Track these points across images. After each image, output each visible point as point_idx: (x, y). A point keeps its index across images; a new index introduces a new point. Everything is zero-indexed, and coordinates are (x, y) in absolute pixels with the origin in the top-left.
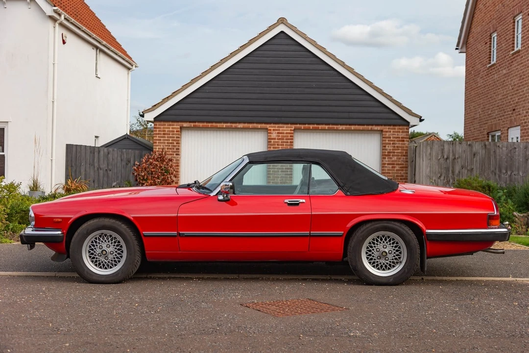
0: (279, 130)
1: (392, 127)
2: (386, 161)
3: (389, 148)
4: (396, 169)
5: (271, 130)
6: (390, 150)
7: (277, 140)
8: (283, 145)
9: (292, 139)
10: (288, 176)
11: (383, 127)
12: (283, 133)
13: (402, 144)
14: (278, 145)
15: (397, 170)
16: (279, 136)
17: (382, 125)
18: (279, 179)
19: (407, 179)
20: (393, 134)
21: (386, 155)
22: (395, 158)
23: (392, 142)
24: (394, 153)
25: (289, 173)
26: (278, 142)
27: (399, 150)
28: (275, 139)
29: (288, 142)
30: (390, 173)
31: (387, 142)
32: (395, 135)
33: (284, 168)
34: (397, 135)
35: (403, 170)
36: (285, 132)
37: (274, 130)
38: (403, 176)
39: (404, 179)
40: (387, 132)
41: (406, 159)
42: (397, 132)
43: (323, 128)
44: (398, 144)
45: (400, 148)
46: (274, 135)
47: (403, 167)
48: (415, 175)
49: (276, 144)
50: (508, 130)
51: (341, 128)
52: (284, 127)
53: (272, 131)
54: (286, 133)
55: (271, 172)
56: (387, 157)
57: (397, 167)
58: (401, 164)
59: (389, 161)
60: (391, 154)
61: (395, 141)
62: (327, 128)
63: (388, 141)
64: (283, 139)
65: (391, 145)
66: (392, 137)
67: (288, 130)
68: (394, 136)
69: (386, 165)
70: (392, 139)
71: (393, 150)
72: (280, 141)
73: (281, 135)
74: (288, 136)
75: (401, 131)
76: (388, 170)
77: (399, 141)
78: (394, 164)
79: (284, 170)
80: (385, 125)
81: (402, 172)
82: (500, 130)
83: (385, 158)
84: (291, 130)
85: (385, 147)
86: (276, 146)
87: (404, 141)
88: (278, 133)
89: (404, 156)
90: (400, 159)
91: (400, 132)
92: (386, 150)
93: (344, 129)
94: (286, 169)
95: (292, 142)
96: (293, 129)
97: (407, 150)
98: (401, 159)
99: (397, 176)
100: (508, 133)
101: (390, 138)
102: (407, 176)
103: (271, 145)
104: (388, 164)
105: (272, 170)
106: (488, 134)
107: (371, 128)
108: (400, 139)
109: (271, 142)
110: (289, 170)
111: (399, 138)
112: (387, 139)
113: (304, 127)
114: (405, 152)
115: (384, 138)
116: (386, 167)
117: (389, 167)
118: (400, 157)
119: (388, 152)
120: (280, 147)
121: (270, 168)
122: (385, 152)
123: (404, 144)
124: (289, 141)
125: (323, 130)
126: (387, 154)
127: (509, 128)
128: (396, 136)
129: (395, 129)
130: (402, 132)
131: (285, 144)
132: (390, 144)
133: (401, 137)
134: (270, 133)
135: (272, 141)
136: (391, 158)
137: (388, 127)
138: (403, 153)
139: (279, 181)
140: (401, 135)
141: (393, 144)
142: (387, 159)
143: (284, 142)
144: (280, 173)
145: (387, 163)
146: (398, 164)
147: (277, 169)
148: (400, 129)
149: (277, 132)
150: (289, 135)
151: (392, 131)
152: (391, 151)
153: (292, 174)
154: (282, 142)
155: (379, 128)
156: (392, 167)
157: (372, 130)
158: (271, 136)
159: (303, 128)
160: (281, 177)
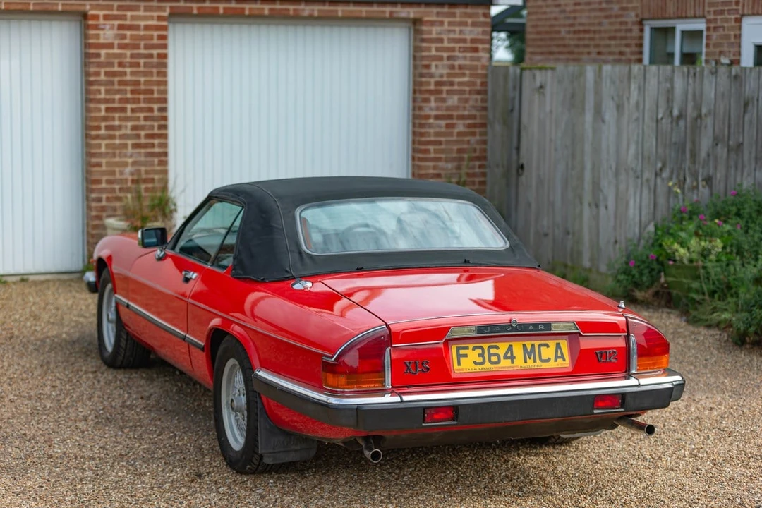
0: (123, 18)
1: (446, 10)
2: (431, 109)
3: (439, 70)
4: (456, 130)
5: (96, 17)
6: (441, 76)
7: (116, 51)
8: (138, 65)
9: (165, 46)
10: (156, 160)
11: (422, 9)
12: (137, 28)
13: (472, 59)
14: (120, 65)
15: (459, 134)
16: (124, 37)
17: (419, 4)
18: (128, 169)
19: (485, 158)
20: (449, 31)
21: (430, 92)
22: (453, 100)
23: (445, 55)
24: (452, 84)
25: (157, 150)
26: (119, 56)
27: (464, 75)
28: (110, 46)
29: (151, 56)
30: (440, 143)
31: (433, 53)
32: (454, 31)
33: (143, 133)
34: (461, 32)
35: (473, 134)
36: (142, 23)
37: (106, 17)
38: (475, 150)
39: (478, 158)
40: (432, 23)
41: (483, 101)
42: (461, 24)
43: (256, 12)
44: (463, 59)
45: (467, 72)
46: (107, 34)
47: (474, 126)
48: (518, 149)
49: (116, 61)
50: (739, 20)
51: (306, 13)
52: (137, 8)
53: (102, 21)
54: (147, 28)
55: (103, 150)
56: (432, 98)
57: (460, 126)
58: (470, 117)
59: (437, 109)
60: (445, 88)
61: (453, 50)
62: (266, 12)
63: (437, 49)
64: (137, 47)
65: (445, 62)
66: (445, 37)
67: (152, 18)
68: (452, 36)
69: (431, 121)
70: (446, 44)
71: (449, 75)
72: (128, 52)
73: (128, 33)
74: (151, 37)
75: (470, 21)
76: (437, 134)
77: (465, 50)
78: (450, 117)
79: (143, 141)
80: (428, 4)
81: (473, 139)
82: (704, 17)
83: (427, 100)
84: (160, 18)
85: (428, 67)
86: (116, 69)
87: (476, 50)
88: (121, 27)
89: (478, 92)
90: (466, 101)
91: (465, 24)
92: (431, 76)
93: (316, 14)
94: (147, 136)
95: (165, 56)
96: (166, 14)
97: (485, 76)
98: (471, 103)
99: (460, 151)
100: (740, 28)
101: (441, 40)
102: (485, 150)
103: (100, 65)
104: (437, 117)
105: (104, 143)
106: (641, 23)
107: (391, 13)
108: (469, 45)
109: (98, 55)
110: (156, 141)
111: (464, 41)
112: (434, 46)
113: (199, 9)
114: (479, 81)
115: (423, 40)
116: (430, 126)
117: (440, 126)
118: (467, 96)
119: (437, 84)
120: (128, 70)
121: (98, 137)
122: (428, 83)
123: (478, 59)
124: (155, 52)
125: (256, 18)
126: (432, 87)
127: (743, 15)
128: (457, 36)
129: (453, 15)
130: (474, 24)
131: (142, 61)
132: (441, 59)
133: (469, 37)
134: (96, 27)
135: (103, 52)
136: (444, 100)
137: (435, 10)
138: (473, 84)
139: (130, 178)
140: (471, 32)
141: (449, 58)
142: (433, 104)
143: (140, 56)
144: (130, 150)
145: (434, 113)
146: (461, 117)
147: (122, 137)
148: (467, 15)
149: (116, 23)
150: (155, 33)
151: (446, 20)
152: (445, 79)
153: (165, 154)
154: (132, 56)
155: (411, 12)
156: (448, 126)
157: (393, 19)
158: (98, 36)
159: (195, 12)
160: (134, 163)
